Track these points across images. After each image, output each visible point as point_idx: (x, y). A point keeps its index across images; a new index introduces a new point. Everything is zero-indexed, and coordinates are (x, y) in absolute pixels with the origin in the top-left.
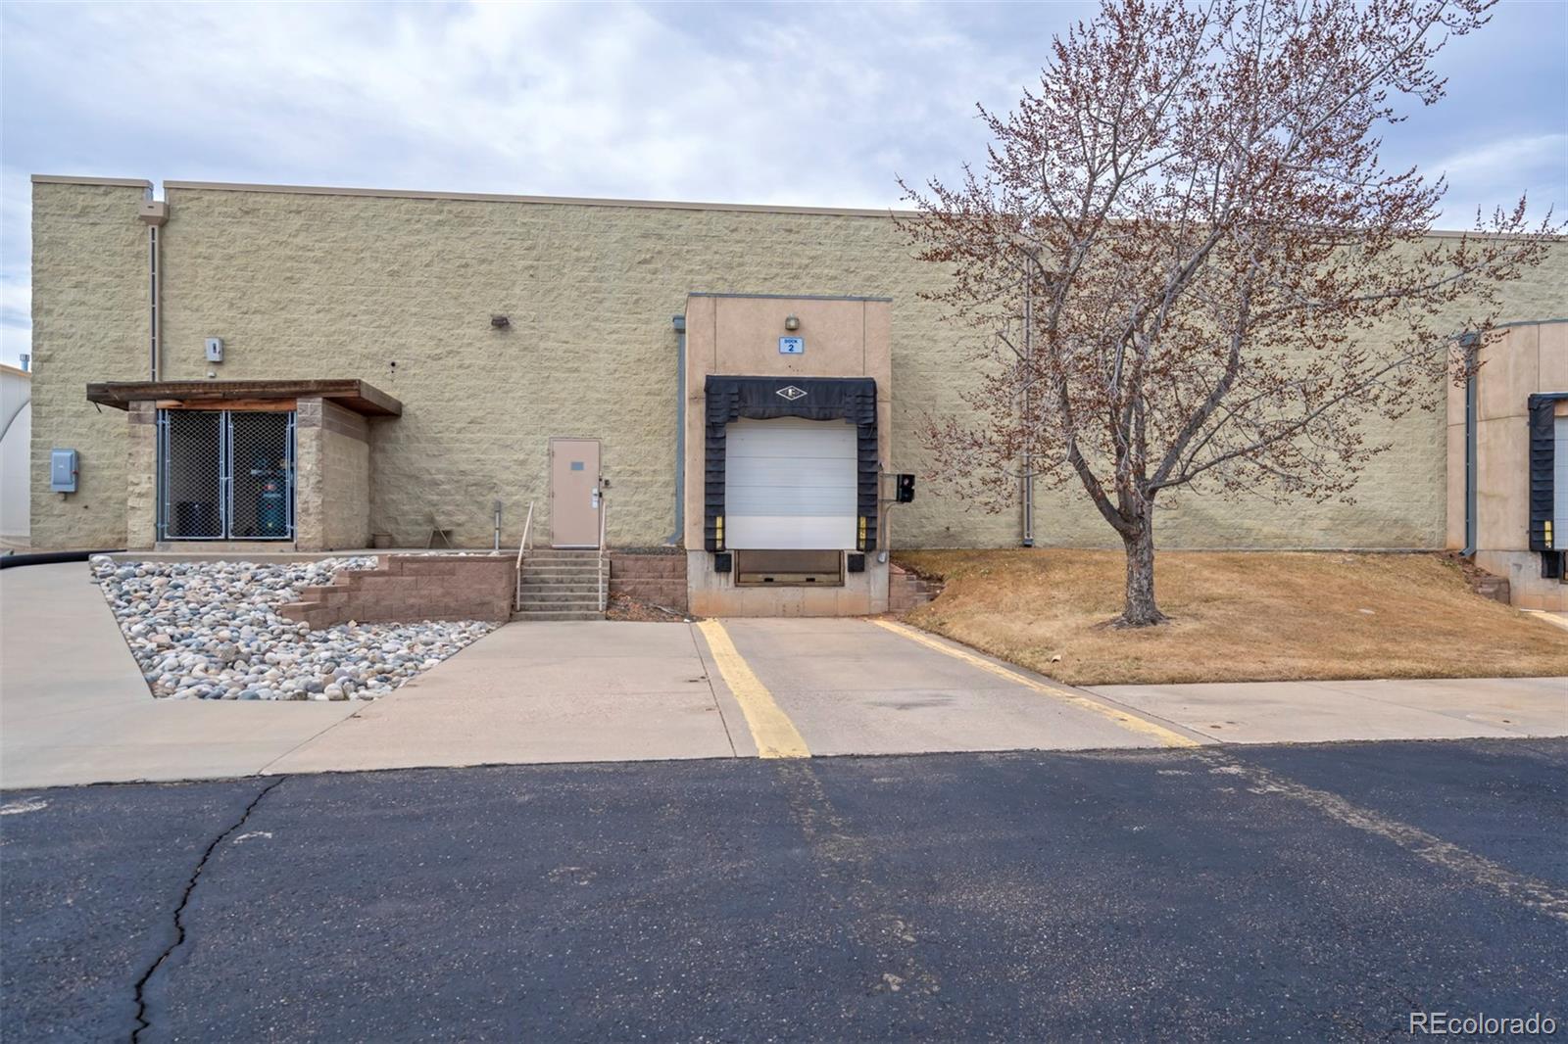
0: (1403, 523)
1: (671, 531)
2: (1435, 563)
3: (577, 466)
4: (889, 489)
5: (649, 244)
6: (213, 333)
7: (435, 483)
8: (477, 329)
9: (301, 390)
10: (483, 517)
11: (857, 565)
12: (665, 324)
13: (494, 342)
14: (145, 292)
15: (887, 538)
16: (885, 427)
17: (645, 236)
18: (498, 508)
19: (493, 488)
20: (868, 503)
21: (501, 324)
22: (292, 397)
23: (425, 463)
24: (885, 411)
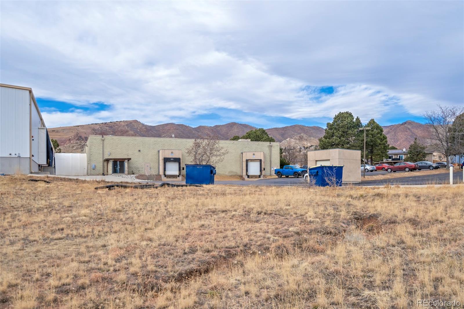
0: (237, 173)
1: (158, 173)
2: (238, 177)
3: (148, 166)
4: (182, 169)
5: (155, 142)
6: (109, 152)
7: (132, 168)
8: (137, 151)
9: (125, 159)
10: (138, 172)
11: (179, 176)
12: (157, 151)
13: (139, 153)
14: (102, 147)
15: (182, 173)
16: (181, 163)
17: (155, 141)
18: (139, 171)
19: (138, 168)
20: (180, 170)
21: (139, 151)
22: (125, 160)
23: (131, 166)
24: (181, 161)
